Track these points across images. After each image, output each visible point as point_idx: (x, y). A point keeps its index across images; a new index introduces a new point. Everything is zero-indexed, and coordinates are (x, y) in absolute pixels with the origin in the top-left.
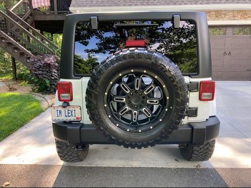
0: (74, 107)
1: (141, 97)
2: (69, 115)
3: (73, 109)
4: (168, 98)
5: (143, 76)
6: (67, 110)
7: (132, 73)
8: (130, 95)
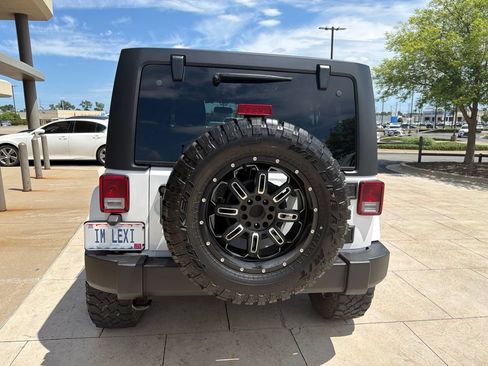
0: (131, 223)
1: (266, 208)
2: (121, 239)
3: (130, 228)
4: (316, 210)
5: (272, 170)
6: (116, 231)
7: (254, 163)
8: (246, 205)
